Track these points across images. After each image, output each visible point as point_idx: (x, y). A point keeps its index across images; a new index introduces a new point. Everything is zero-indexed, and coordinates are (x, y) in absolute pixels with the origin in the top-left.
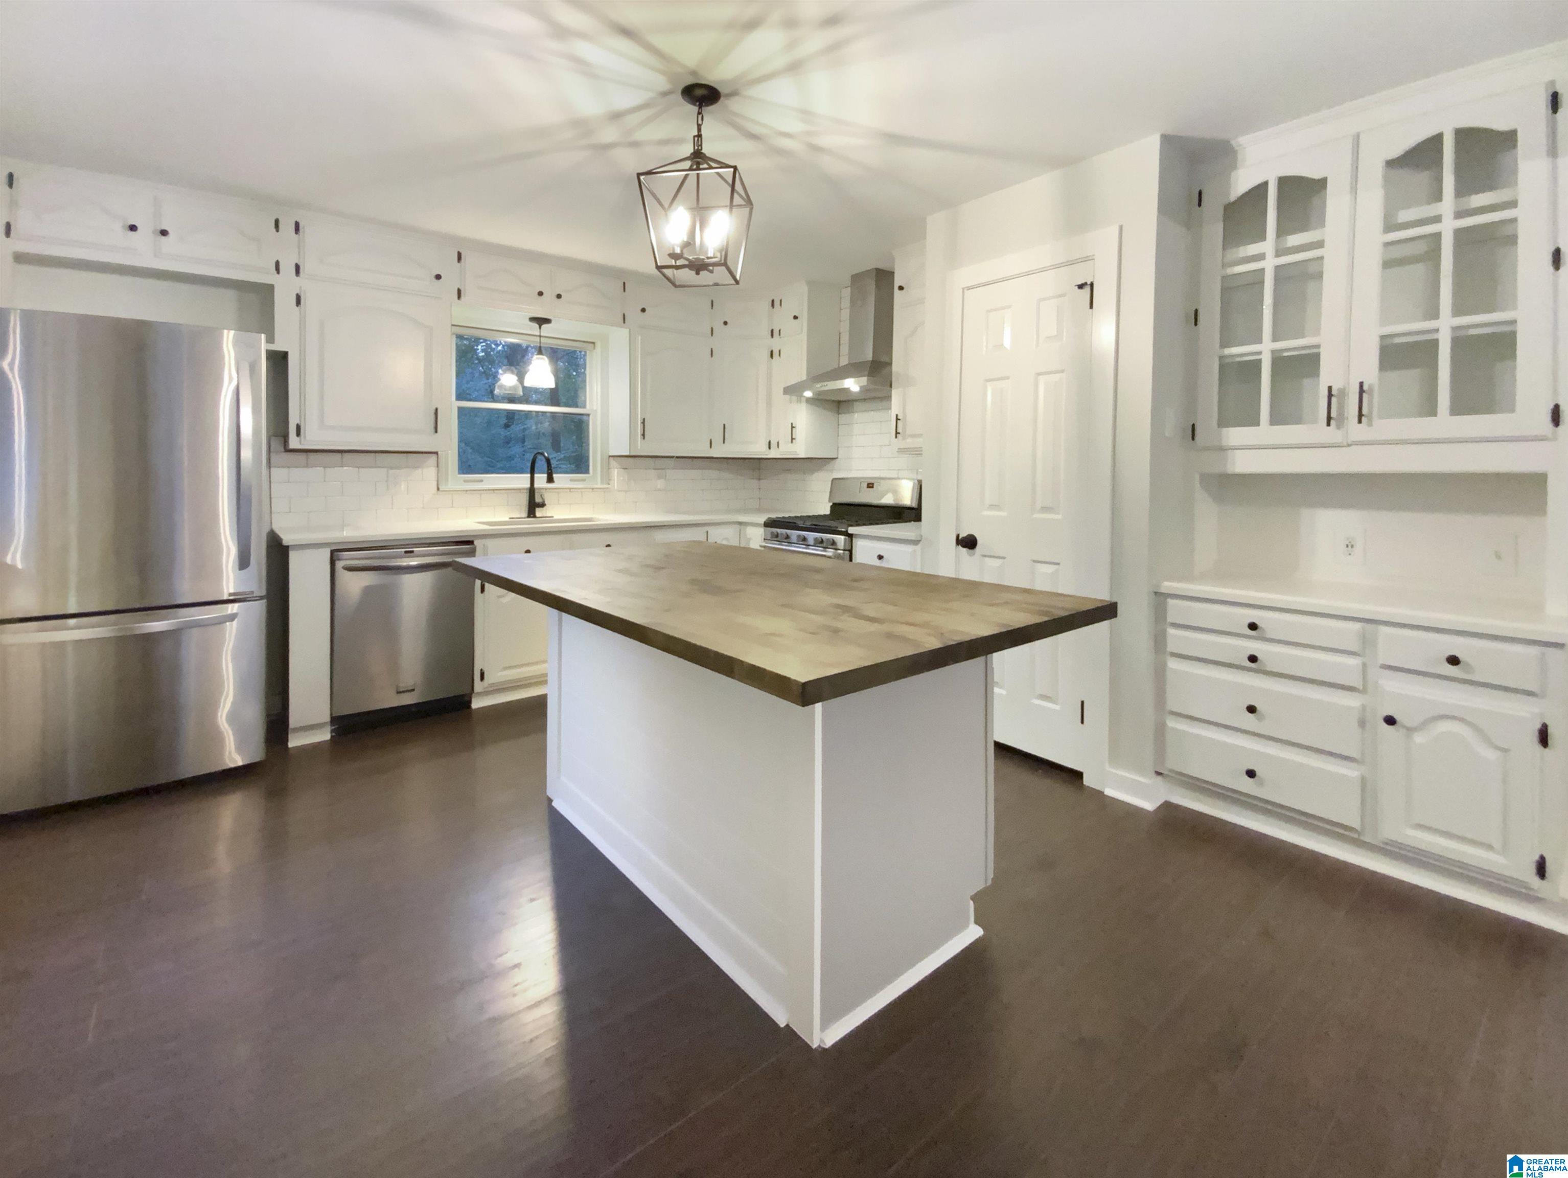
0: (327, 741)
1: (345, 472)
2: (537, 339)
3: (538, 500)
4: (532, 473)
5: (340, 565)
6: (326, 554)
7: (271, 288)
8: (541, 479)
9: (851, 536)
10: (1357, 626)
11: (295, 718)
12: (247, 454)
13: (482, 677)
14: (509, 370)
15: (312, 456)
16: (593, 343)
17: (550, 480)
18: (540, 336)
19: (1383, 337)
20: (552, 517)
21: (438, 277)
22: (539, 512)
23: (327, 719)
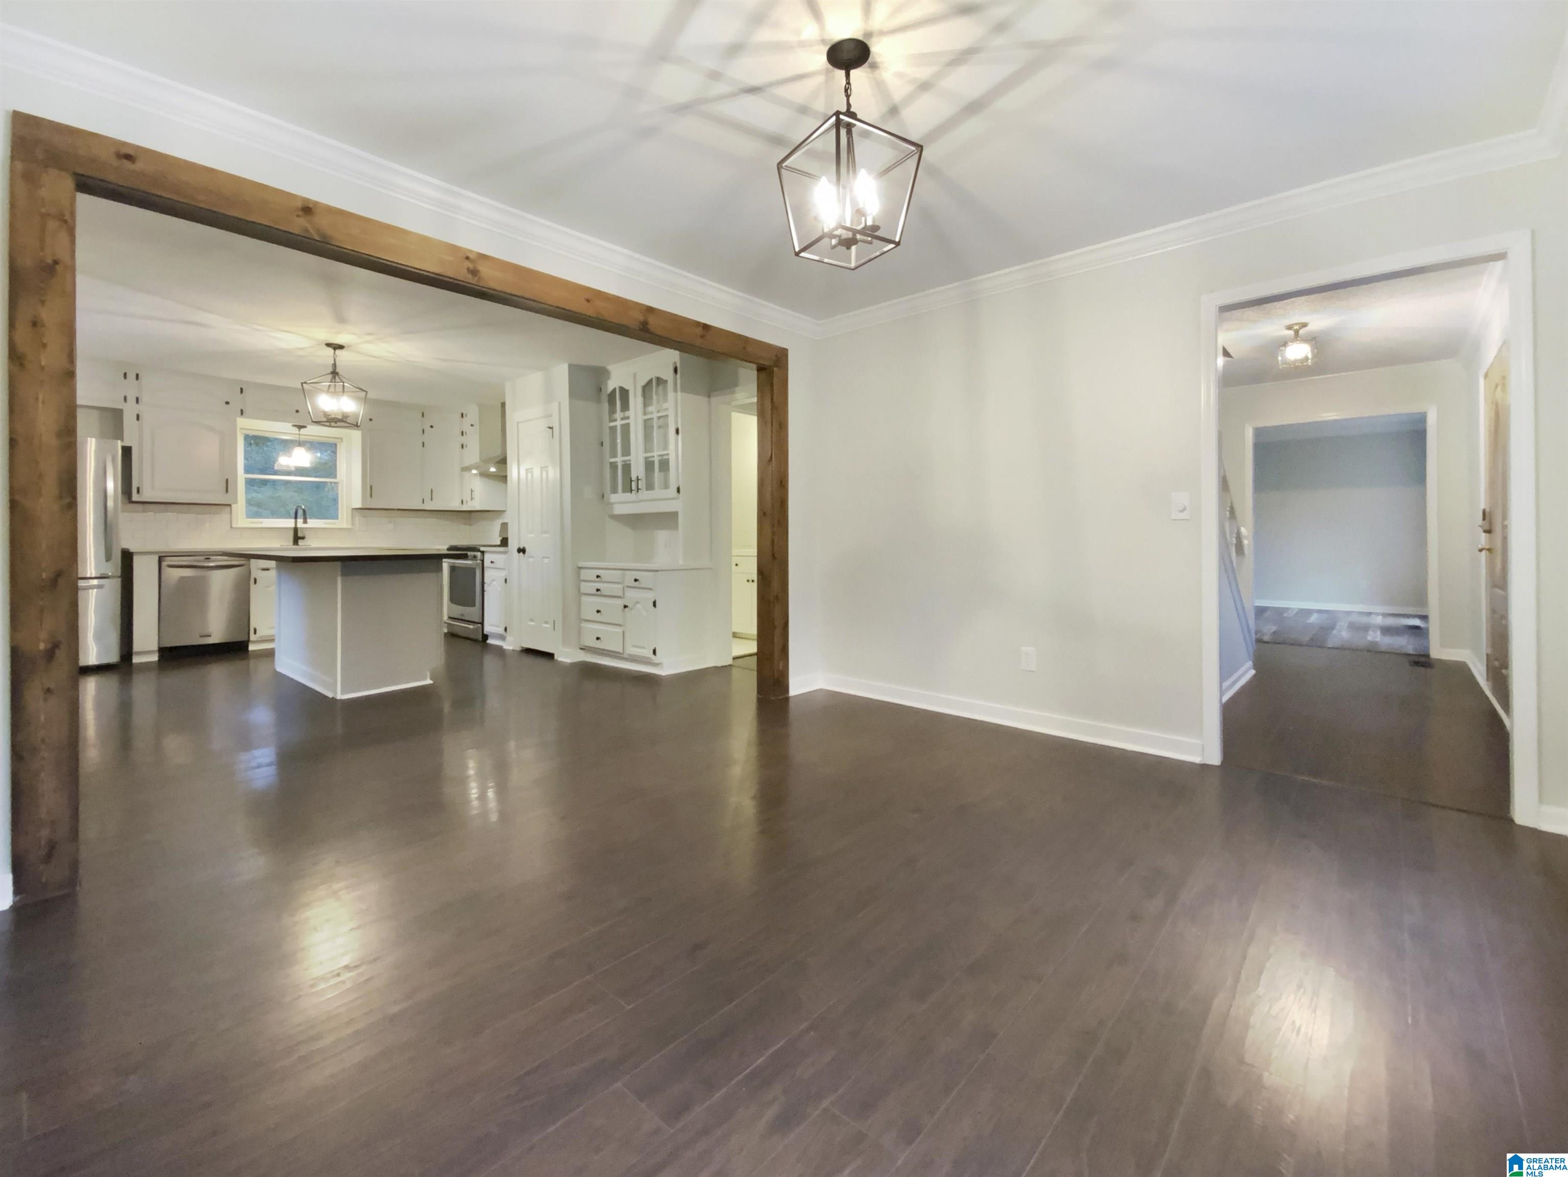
0: (155, 662)
1: (170, 516)
2: (298, 436)
3: (300, 535)
4: (296, 518)
5: (164, 564)
6: (156, 558)
7: (121, 411)
8: (300, 521)
9: (483, 552)
10: (619, 572)
11: (136, 647)
12: (110, 503)
13: (255, 633)
14: (284, 454)
15: (147, 506)
16: (342, 439)
17: (305, 522)
18: (299, 434)
19: (646, 458)
20: (310, 545)
21: (227, 403)
22: (300, 542)
23: (156, 648)
